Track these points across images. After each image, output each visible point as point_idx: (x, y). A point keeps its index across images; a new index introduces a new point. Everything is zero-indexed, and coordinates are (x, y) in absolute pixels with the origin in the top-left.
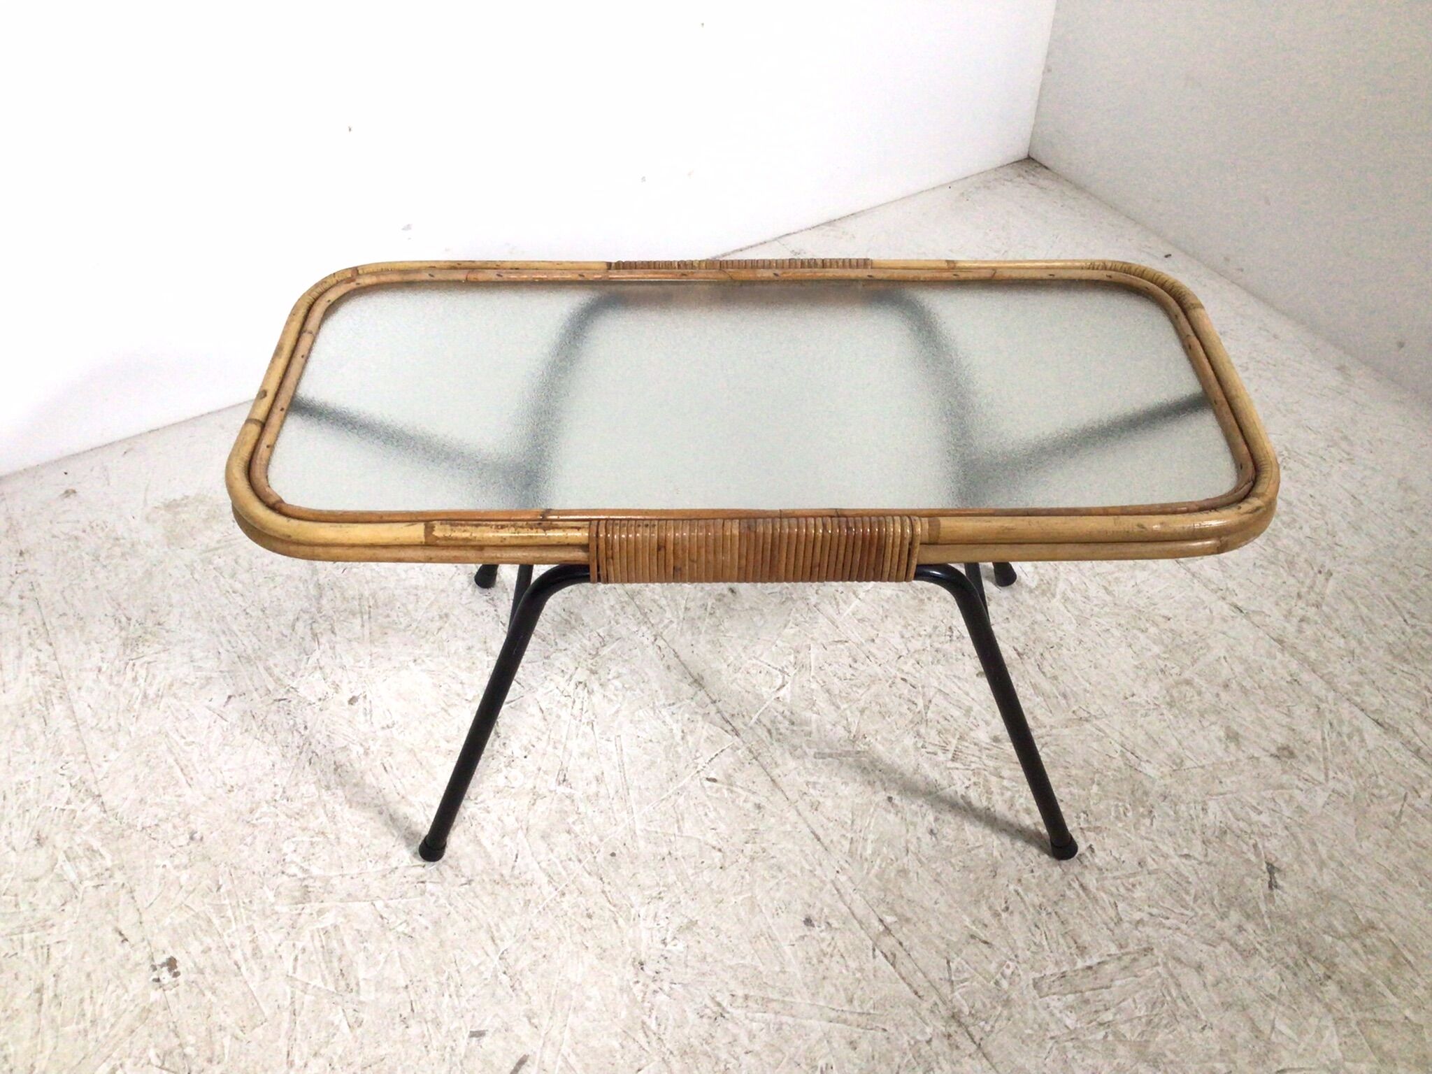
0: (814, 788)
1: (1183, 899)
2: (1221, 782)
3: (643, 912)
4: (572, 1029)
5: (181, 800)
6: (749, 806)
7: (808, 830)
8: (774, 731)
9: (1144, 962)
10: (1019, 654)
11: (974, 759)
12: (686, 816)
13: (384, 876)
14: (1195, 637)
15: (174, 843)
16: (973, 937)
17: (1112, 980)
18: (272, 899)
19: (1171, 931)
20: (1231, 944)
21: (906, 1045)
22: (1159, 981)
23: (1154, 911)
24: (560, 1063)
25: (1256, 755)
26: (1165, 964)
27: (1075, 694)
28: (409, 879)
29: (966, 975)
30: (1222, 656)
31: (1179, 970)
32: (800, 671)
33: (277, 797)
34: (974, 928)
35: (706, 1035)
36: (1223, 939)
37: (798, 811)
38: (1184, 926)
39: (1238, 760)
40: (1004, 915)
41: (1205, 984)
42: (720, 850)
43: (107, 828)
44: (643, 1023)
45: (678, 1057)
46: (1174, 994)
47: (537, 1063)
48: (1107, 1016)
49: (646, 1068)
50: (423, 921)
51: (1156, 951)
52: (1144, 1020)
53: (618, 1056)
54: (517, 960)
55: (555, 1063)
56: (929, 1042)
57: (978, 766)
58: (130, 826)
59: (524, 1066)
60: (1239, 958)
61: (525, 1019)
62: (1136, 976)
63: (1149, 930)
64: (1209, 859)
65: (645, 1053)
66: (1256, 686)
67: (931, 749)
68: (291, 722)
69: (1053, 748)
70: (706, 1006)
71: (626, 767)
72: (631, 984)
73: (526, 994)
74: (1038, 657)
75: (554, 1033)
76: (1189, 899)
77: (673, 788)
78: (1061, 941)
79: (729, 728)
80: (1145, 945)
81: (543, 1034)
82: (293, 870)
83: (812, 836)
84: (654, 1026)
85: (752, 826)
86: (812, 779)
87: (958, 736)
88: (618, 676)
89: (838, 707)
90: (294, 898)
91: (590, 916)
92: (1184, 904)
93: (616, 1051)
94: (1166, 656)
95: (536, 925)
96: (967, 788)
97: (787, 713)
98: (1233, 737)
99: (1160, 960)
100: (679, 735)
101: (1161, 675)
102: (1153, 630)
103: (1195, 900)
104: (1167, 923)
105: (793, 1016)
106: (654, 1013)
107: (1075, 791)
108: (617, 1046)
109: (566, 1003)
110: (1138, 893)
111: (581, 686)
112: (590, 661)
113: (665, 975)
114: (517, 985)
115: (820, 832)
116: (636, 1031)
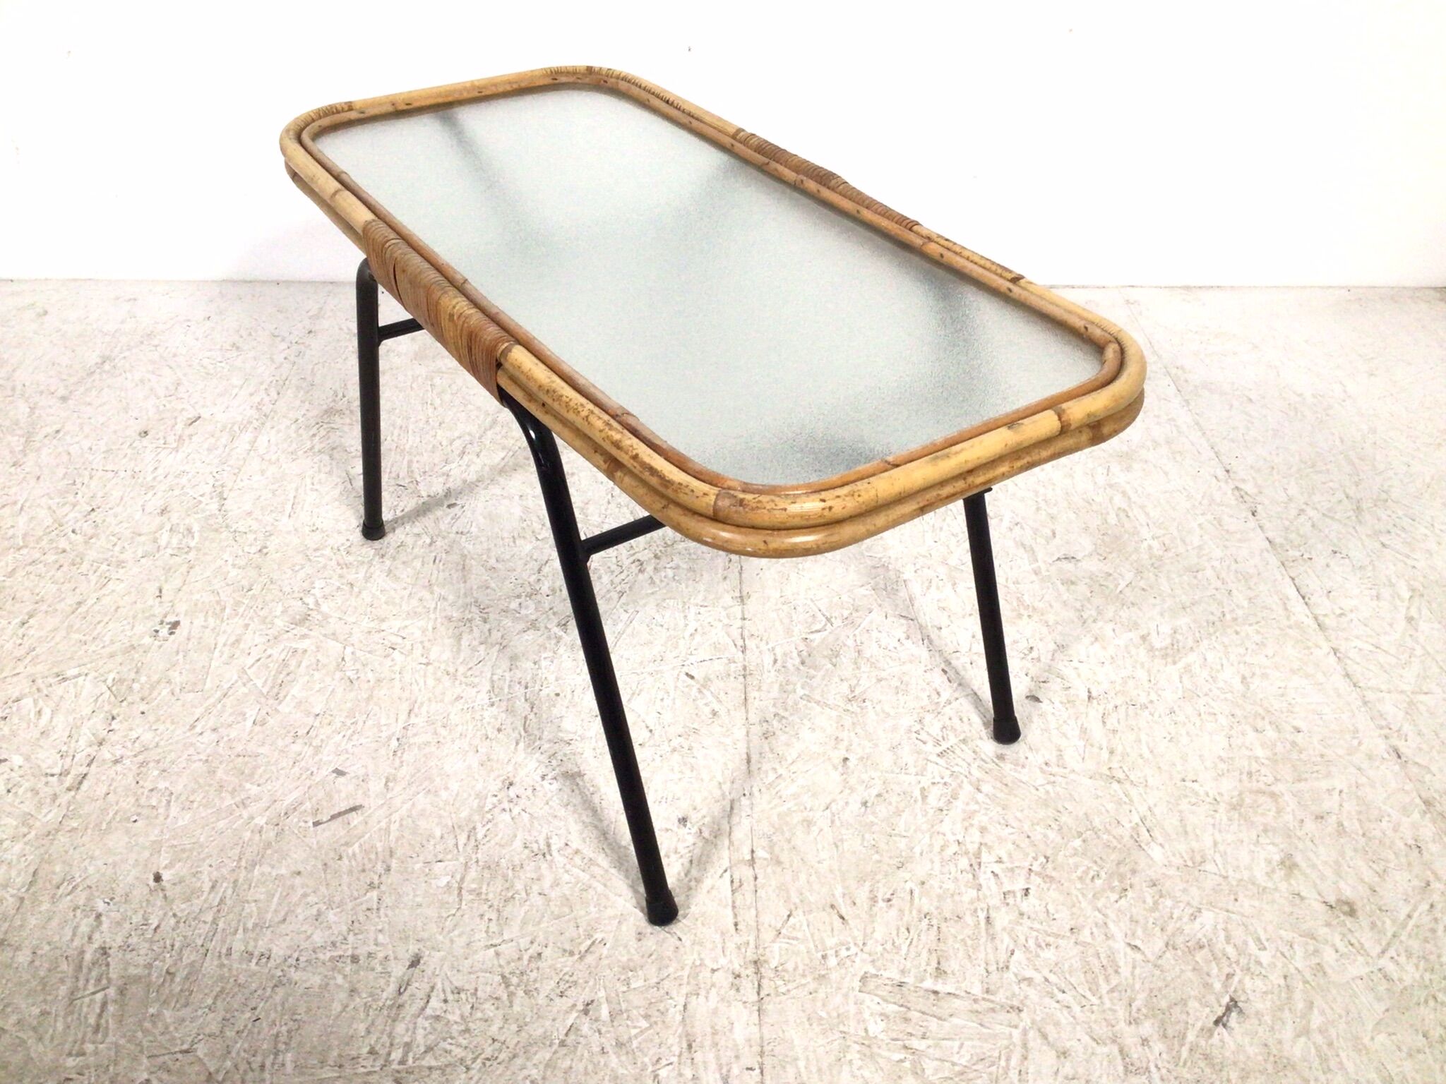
0: (780, 721)
1: (1098, 985)
2: (1236, 900)
3: (546, 746)
4: (413, 805)
5: (276, 523)
6: (707, 710)
7: (744, 750)
8: (779, 662)
9: (1002, 1016)
10: (1089, 697)
11: (961, 763)
13: (370, 632)
14: (1319, 759)
15: (246, 549)
16: (832, 906)
17: (951, 1015)
18: (278, 613)
19: (1057, 1006)
20: (1121, 1051)
21: (689, 962)
22: (1005, 1042)
23: (1052, 978)
24: (383, 825)
25: (1302, 894)
26: (1025, 1032)
27: (1125, 755)
28: (386, 642)
29: (799, 935)
30: (1339, 788)
31: (1034, 1041)
32: (846, 625)
33: (342, 548)
34: (840, 900)
35: (517, 862)
36: (1114, 1041)
37: (748, 732)
38: (1077, 1009)
39: (1276, 889)
40: (881, 904)
41: (1057, 1072)
42: (651, 731)
43: (211, 522)
44: (474, 828)
45: (479, 869)
46: (1013, 1062)
47: (366, 814)
48: (915, 1043)
49: (447, 863)
50: (370, 676)
51: (1023, 1015)
52: (957, 1068)
53: (432, 842)
54: (415, 735)
55: (379, 822)
56: (713, 971)
57: (962, 771)
58: (227, 527)
59: (353, 814)
60: (1121, 1068)
61: (384, 780)
62: (981, 1025)
63: (1032, 993)
64: (1160, 962)
65: (456, 852)
66: (1361, 832)
67: (923, 736)
68: (395, 503)
69: (1058, 789)
70: (537, 842)
71: (624, 636)
72: (490, 794)
73: (402, 762)
74: (1110, 706)
75: (397, 802)
76: (1104, 988)
77: (651, 668)
78: (925, 954)
79: (740, 643)
80: (1016, 1003)
81: (388, 797)
82: (310, 600)
83: (745, 756)
84: (480, 836)
85: (695, 726)
86: (782, 713)
87: (961, 738)
88: (677, 567)
89: (858, 668)
90: (294, 618)
91: (499, 730)
92: (1094, 987)
93: (434, 838)
94: (1266, 762)
95: (452, 716)
96: (934, 783)
97: (805, 653)
98: (1289, 865)
99: (1022, 1025)
100: (691, 630)
101: (1245, 777)
102: (1271, 733)
103: (1112, 991)
104: (1060, 996)
105: (605, 885)
106: (490, 826)
107: (1052, 835)
108: (438, 833)
109: (426, 783)
110: (1049, 954)
111: (637, 563)
112: (661, 548)
113: (523, 802)
114: (399, 753)
115: (754, 758)
116: (463, 831)
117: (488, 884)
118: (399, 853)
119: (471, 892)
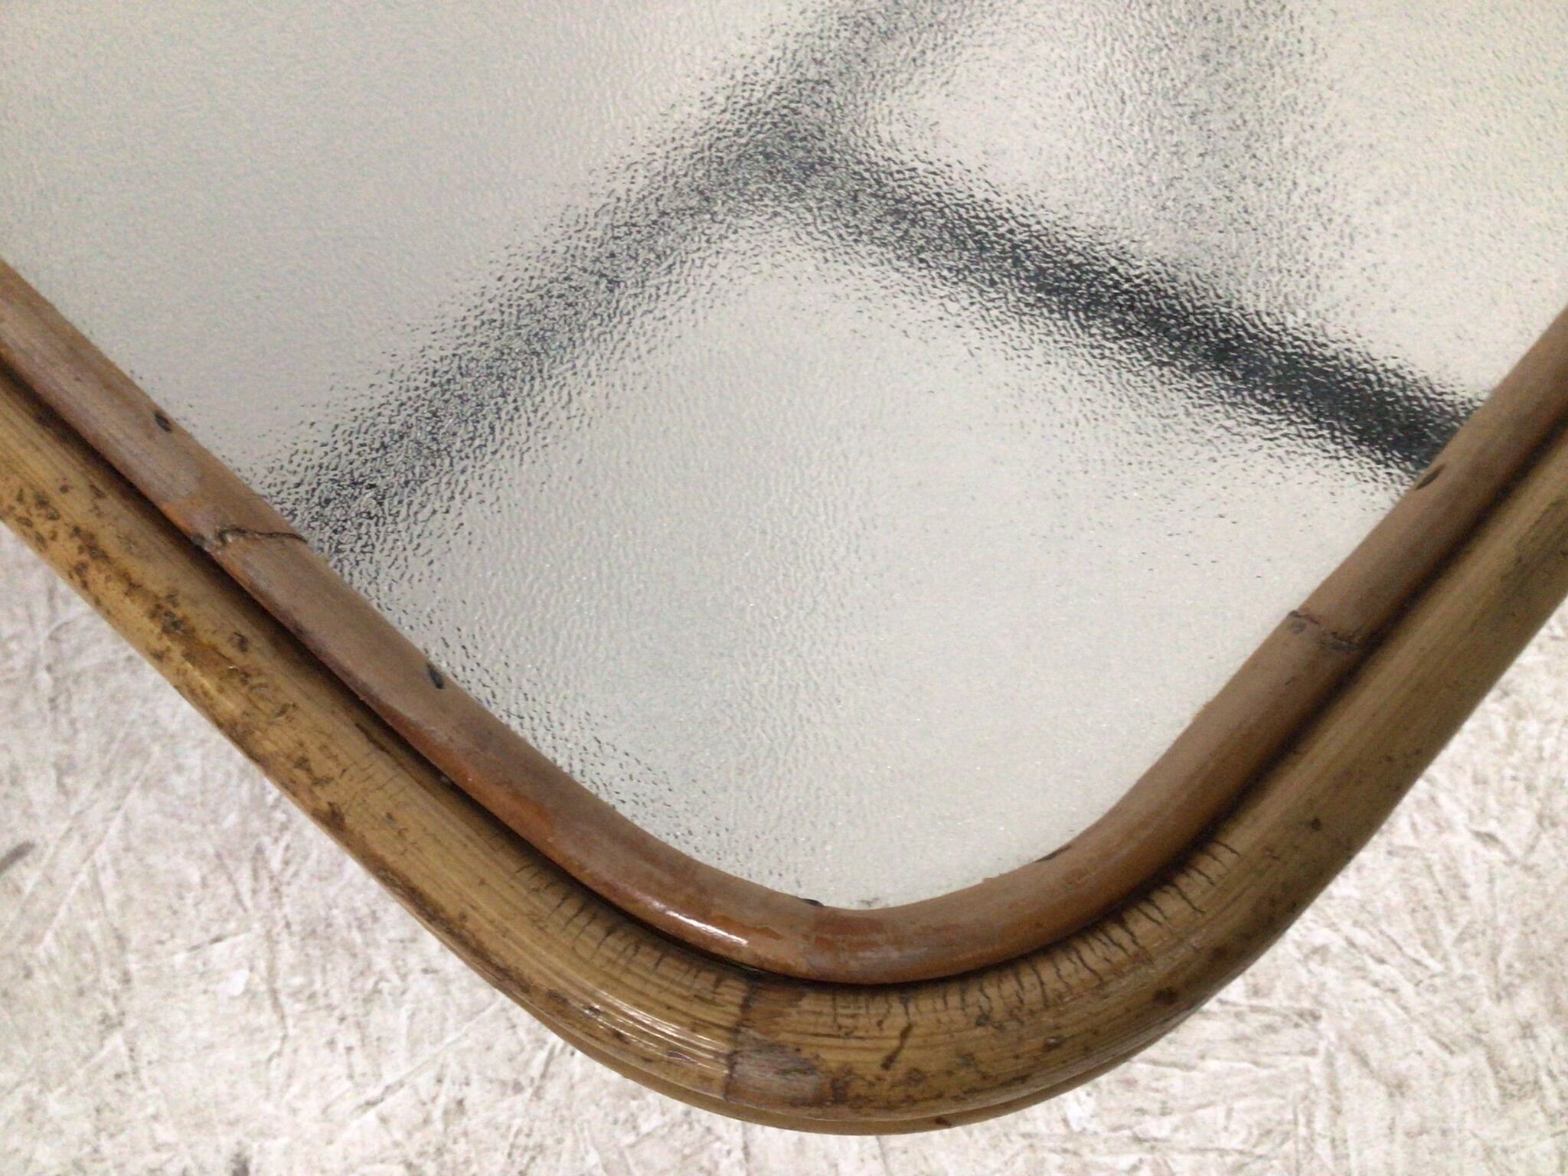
1: (1436, 933)
4: (127, 819)
9: (1289, 1037)
17: (1202, 1057)
19: (1376, 992)
20: (1491, 1059)
22: (1301, 1087)
23: (1361, 937)
24: (83, 877)
26: (1330, 1061)
31: (1350, 1077)
35: (364, 911)
36: (1478, 1041)
38: (1407, 989)
41: (1391, 1128)
44: (259, 850)
45: (296, 939)
46: (1319, 1125)
47: (45, 862)
48: (1157, 1127)
49: (231, 941)
51: (1322, 1025)
52: (1229, 1160)
53: (190, 900)
54: (79, 650)
55: (74, 874)
59: (19, 863)
60: (1494, 1093)
61: (53, 774)
62: (1256, 1063)
63: (1330, 975)
64: (1533, 859)
65: (240, 912)
73: (72, 722)
76: (1448, 933)
80: (1306, 1004)
81: (73, 812)
84: (276, 864)
92: (1432, 942)
93: (189, 888)
99: (1322, 1046)
103: (1460, 939)
104: (1377, 971)
106: (287, 838)
108: (195, 878)
109: (136, 765)
114: (61, 700)
116: (239, 859)
117: (324, 971)
118: (135, 938)
119: (295, 994)
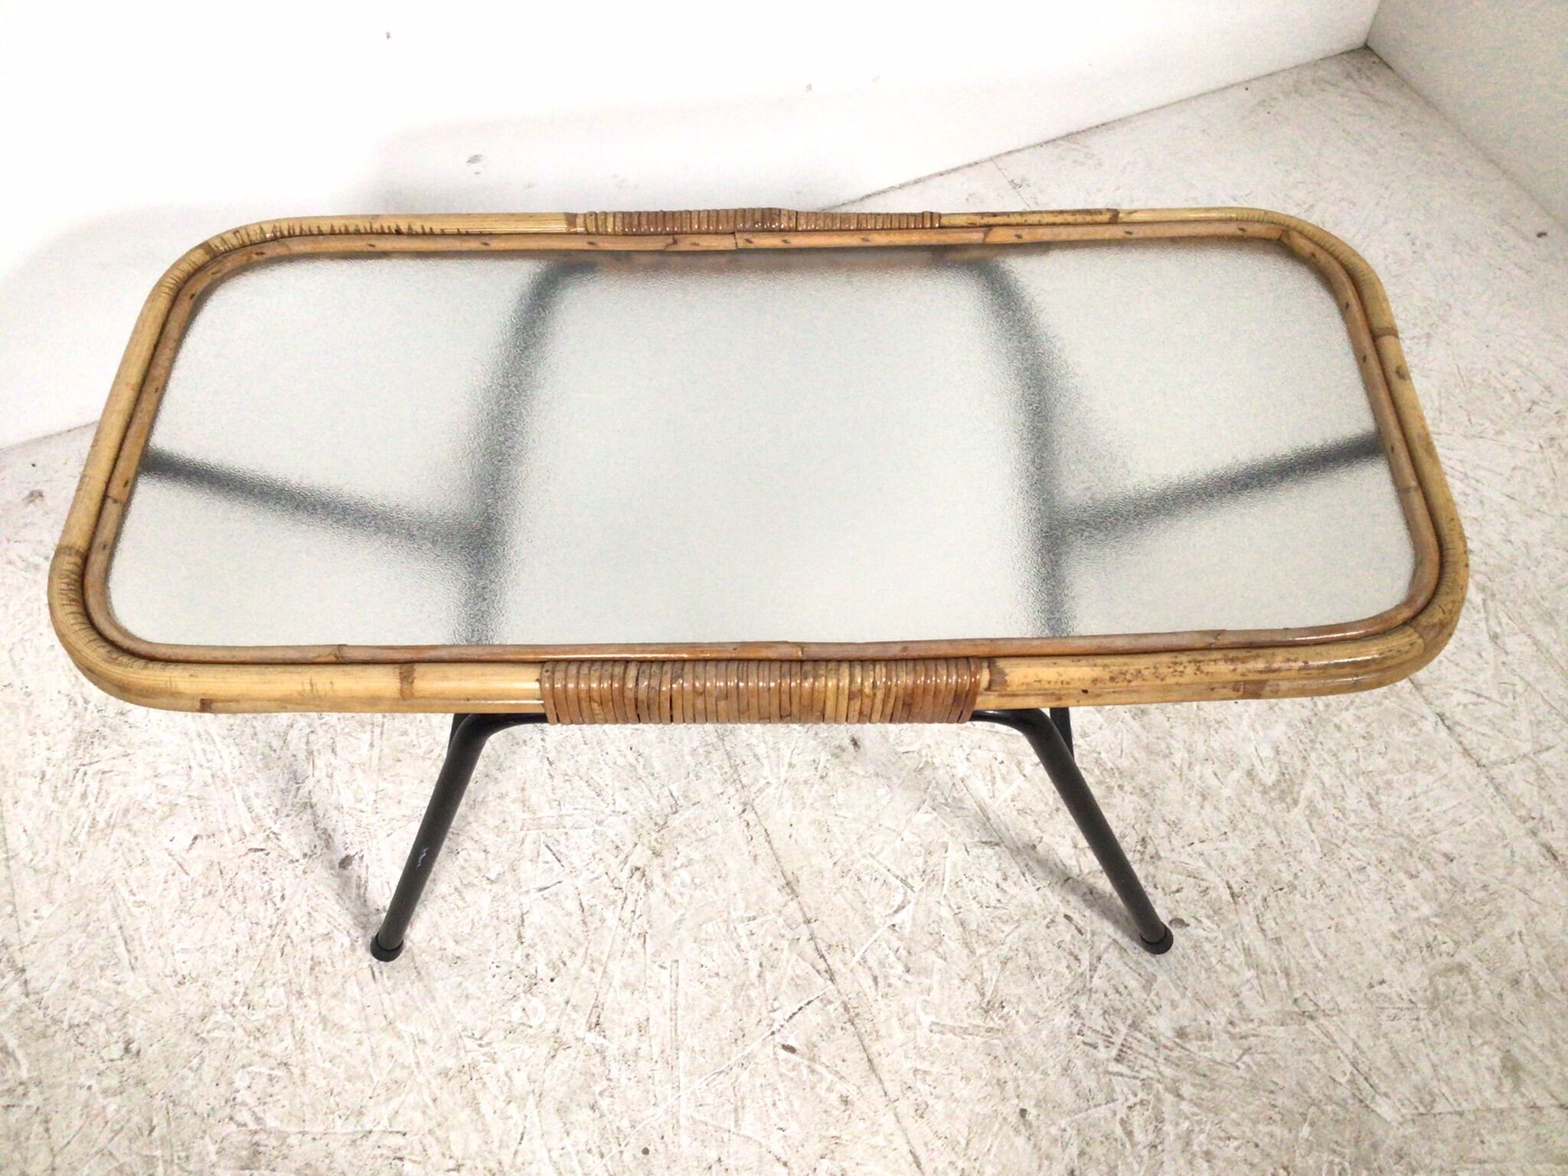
0: (924, 1081)
2: (1482, 1142)
5: (121, 989)
6: (833, 1098)
7: (906, 1149)
8: (881, 980)
10: (1233, 895)
11: (1147, 1062)
12: (748, 1102)
13: (354, 1141)
14: (1483, 894)
15: (105, 1053)
18: (214, 1158)
25: (1539, 1103)
27: (1302, 972)
28: (384, 1151)
30: (1517, 929)
32: (928, 885)
33: (237, 1001)
37: (896, 1115)
39: (1513, 1109)
42: (785, 1164)
43: (27, 1022)
57: (1152, 1075)
58: (55, 1021)
66: (1557, 985)
67: (1091, 1037)
68: (266, 888)
69: (1258, 1057)
71: (680, 1012)
74: (1258, 902)
77: (737, 1053)
79: (822, 966)
82: (244, 1116)
83: (910, 1158)
85: (833, 1132)
86: (923, 1066)
87: (1129, 1022)
88: (690, 862)
89: (973, 952)
90: (240, 1158)
94: (1437, 921)
96: (1130, 1108)
97: (903, 953)
98: (1512, 1068)
100: (755, 969)
101: (1426, 953)
102: (1427, 876)
107: (1277, 1130)
111: (638, 874)
112: (654, 835)
115: (921, 1152)
